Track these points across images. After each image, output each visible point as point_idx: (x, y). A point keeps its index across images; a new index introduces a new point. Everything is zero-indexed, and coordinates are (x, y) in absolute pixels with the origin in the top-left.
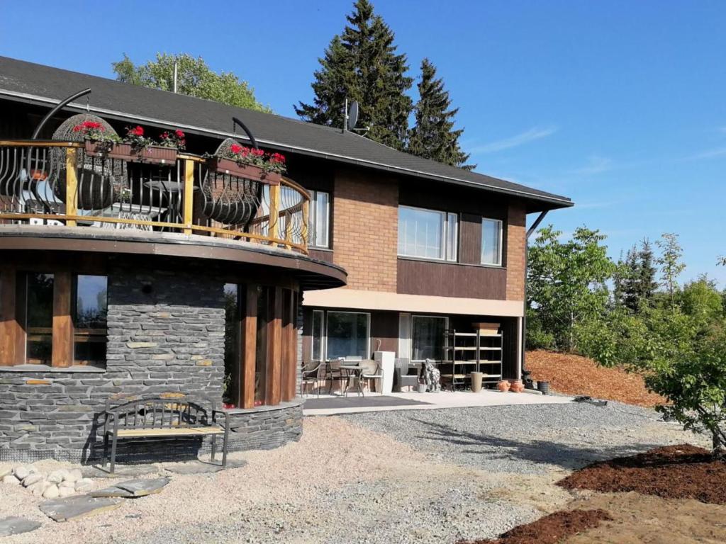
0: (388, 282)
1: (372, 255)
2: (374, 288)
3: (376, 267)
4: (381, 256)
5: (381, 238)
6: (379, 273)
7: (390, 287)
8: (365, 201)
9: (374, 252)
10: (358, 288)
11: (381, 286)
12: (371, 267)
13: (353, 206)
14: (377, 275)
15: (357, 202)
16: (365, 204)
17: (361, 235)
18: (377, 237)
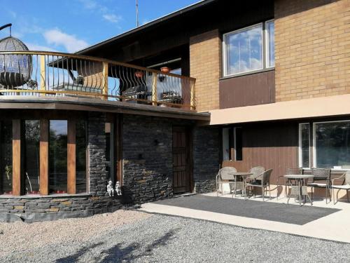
0: (338, 84)
1: (317, 61)
2: (321, 93)
3: (323, 72)
4: (329, 59)
5: (327, 39)
6: (326, 77)
7: (343, 89)
8: (306, 9)
9: (319, 57)
10: (302, 97)
11: (330, 90)
12: (318, 73)
13: (294, 20)
14: (324, 79)
15: (298, 14)
16: (307, 12)
17: (303, 45)
18: (323, 40)
